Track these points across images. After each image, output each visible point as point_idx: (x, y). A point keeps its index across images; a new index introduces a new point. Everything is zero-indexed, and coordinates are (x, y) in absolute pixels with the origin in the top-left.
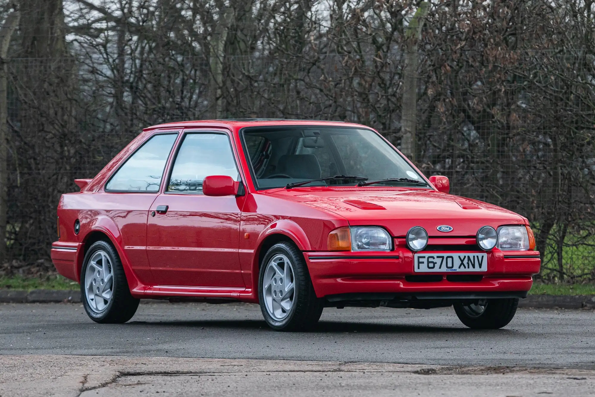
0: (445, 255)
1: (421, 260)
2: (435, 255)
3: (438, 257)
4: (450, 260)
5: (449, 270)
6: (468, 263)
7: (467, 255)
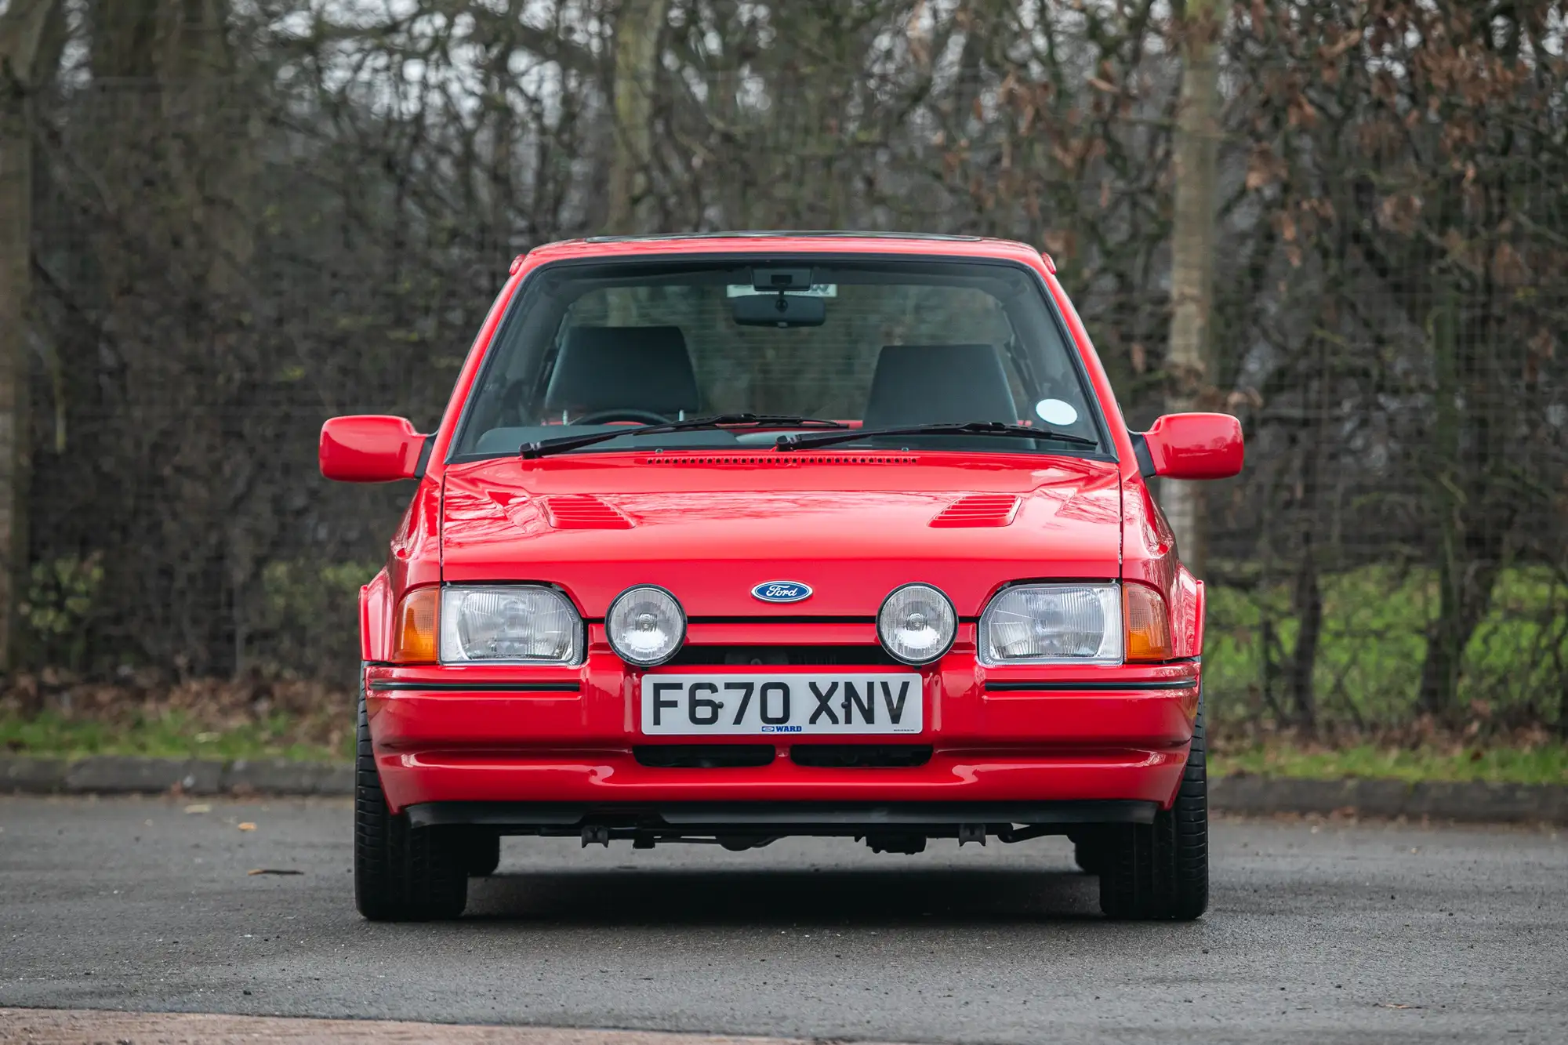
0: (759, 679)
1: (666, 695)
2: (719, 679)
3: (728, 686)
4: (775, 698)
5: (773, 730)
6: (847, 707)
7: (842, 678)
